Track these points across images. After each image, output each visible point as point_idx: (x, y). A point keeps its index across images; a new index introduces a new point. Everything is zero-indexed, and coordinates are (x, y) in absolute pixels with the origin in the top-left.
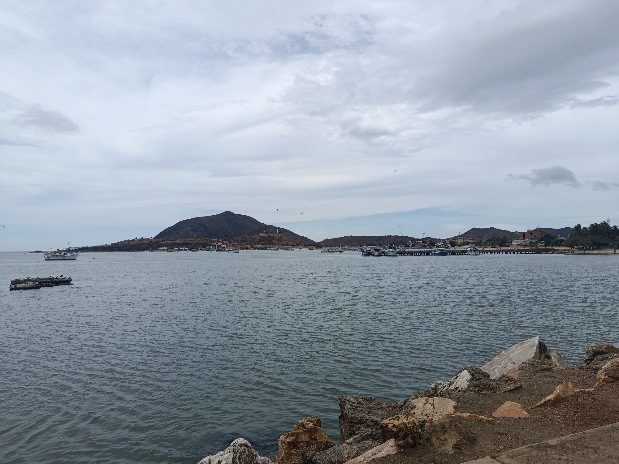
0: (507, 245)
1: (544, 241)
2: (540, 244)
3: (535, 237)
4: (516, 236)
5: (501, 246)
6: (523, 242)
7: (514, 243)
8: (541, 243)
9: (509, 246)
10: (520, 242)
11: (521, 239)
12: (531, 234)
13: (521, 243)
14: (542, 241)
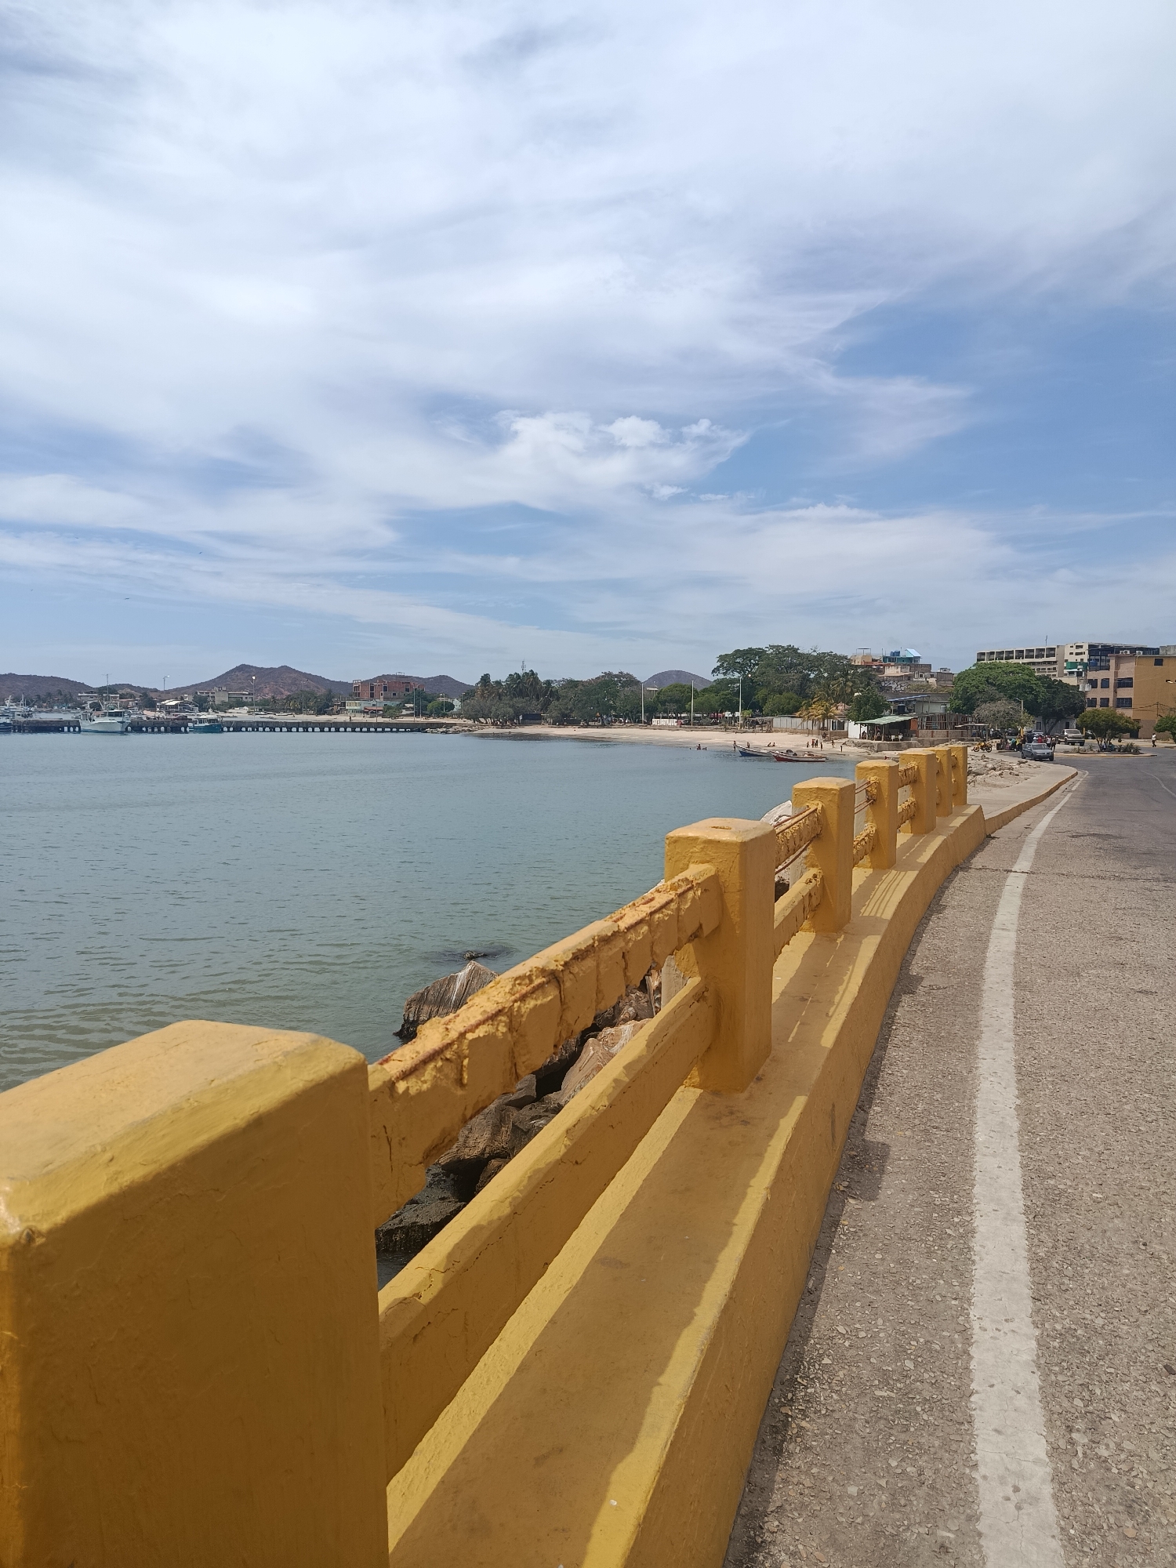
0: (334, 711)
1: (412, 705)
2: (404, 712)
3: (394, 694)
4: (354, 691)
5: (320, 712)
6: (369, 705)
7: (351, 706)
8: (407, 709)
9: (338, 713)
10: (365, 705)
11: (366, 698)
12: (385, 689)
13: (366, 708)
14: (408, 705)
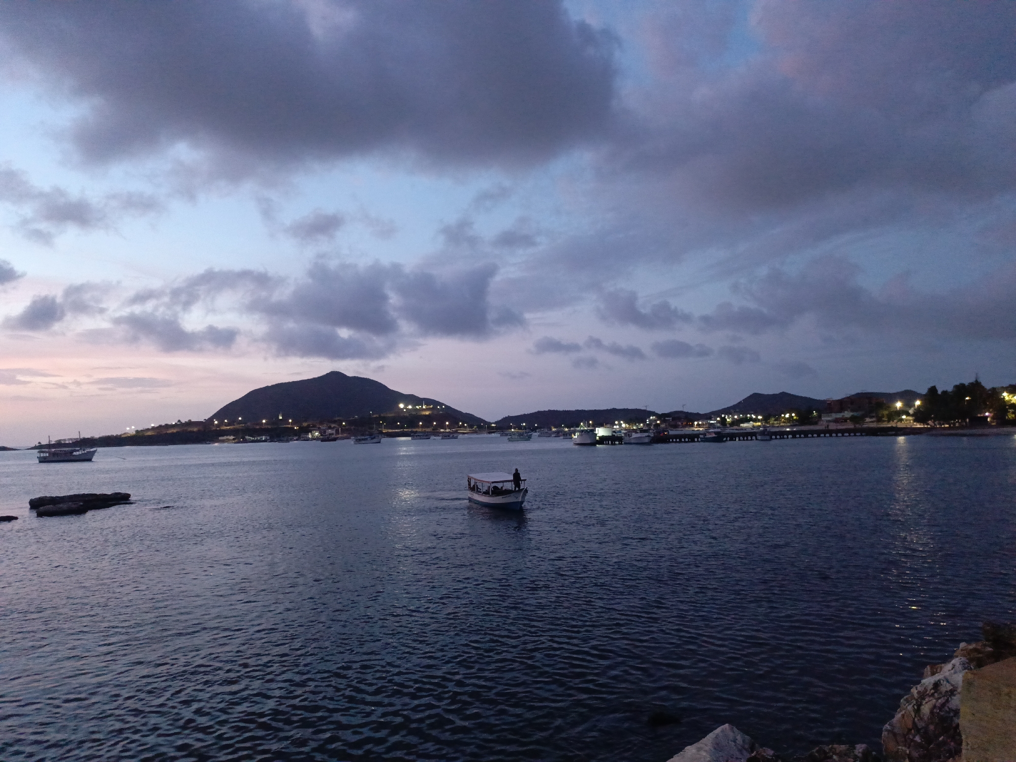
2: (868, 420)
3: (859, 406)
4: (827, 407)
6: (839, 416)
7: (825, 417)
8: (870, 417)
9: (816, 423)
10: (834, 416)
11: (836, 411)
12: (852, 404)
13: (836, 418)
